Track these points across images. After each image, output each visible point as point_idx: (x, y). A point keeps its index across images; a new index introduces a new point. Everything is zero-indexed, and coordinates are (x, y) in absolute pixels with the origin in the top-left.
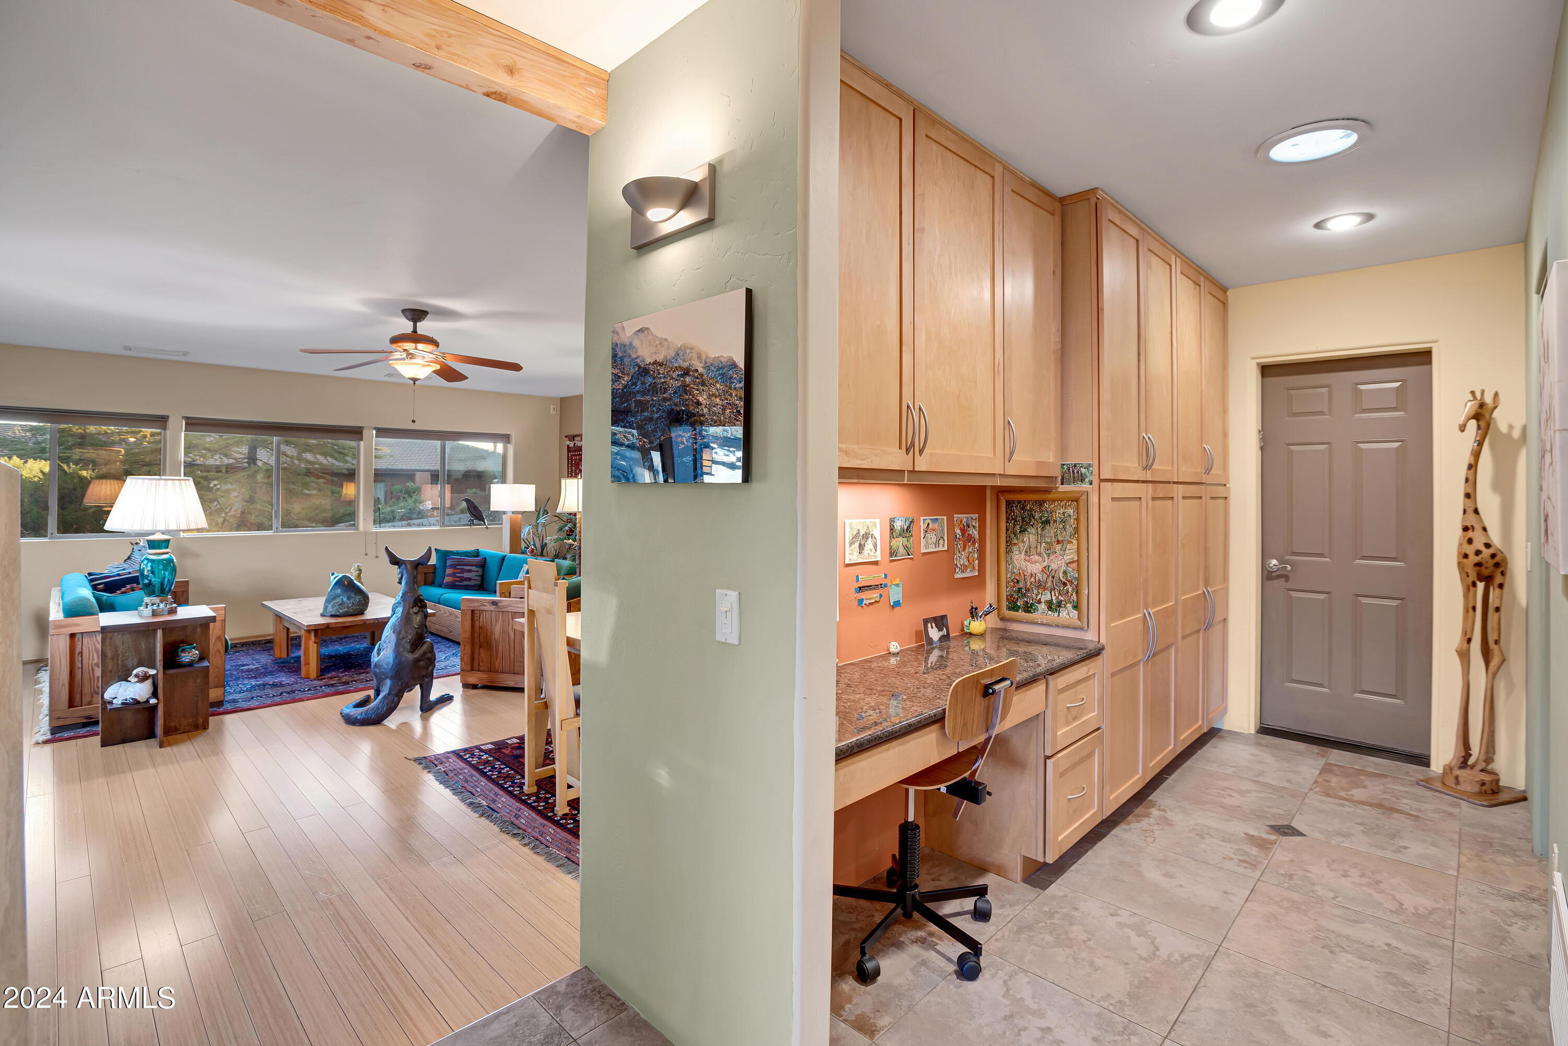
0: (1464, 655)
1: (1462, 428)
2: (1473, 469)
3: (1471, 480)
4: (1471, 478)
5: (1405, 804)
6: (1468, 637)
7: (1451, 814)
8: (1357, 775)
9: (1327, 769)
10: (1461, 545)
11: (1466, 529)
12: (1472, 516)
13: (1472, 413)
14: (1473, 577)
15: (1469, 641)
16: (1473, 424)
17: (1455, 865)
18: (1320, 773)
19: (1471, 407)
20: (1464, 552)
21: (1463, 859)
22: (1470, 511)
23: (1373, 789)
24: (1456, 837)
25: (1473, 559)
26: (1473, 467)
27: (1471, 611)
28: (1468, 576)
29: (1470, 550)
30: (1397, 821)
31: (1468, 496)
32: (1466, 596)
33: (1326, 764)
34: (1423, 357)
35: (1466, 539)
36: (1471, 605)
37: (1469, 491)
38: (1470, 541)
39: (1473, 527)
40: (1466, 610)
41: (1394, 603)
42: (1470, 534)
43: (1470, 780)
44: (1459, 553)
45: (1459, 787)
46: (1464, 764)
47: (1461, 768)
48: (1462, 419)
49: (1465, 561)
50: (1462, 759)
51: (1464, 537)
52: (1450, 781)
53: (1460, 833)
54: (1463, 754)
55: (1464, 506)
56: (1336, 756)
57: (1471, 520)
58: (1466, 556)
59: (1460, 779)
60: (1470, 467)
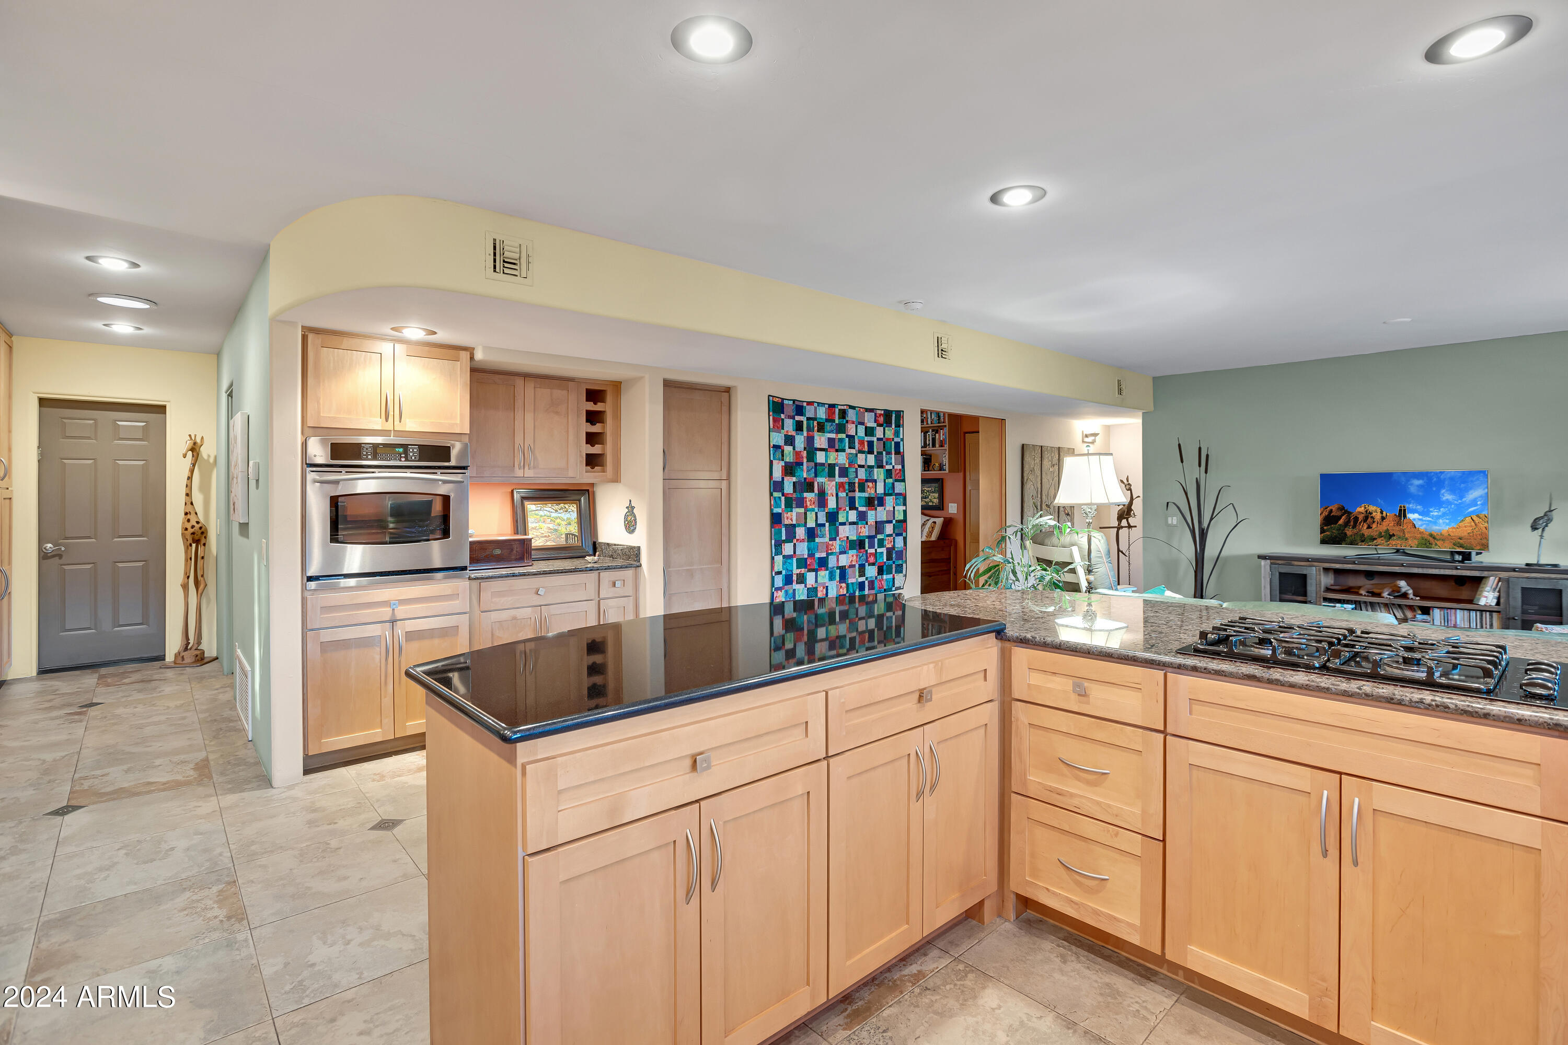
0: (185, 587)
1: (185, 456)
2: (190, 480)
3: (189, 486)
4: (189, 485)
5: (156, 677)
6: (188, 575)
7: (182, 674)
8: (124, 675)
9: (101, 677)
10: (183, 523)
11: (186, 514)
12: (189, 505)
13: (190, 447)
14: (190, 541)
15: (188, 577)
16: (190, 453)
17: (190, 688)
18: (98, 680)
19: (189, 444)
20: (185, 527)
21: (192, 686)
22: (189, 503)
23: (136, 677)
24: (188, 680)
25: (191, 530)
26: (190, 478)
27: (189, 560)
28: (187, 541)
29: (189, 526)
30: (154, 684)
31: (187, 495)
32: (186, 552)
33: (99, 675)
34: (161, 409)
35: (187, 519)
36: (189, 557)
37: (188, 492)
38: (189, 521)
39: (190, 512)
40: (186, 560)
41: (141, 564)
42: (189, 516)
43: (189, 657)
44: (182, 528)
45: (184, 662)
46: (186, 649)
47: (185, 651)
48: (184, 452)
49: (186, 532)
50: (185, 646)
51: (185, 518)
52: (179, 661)
53: (189, 678)
54: (186, 643)
55: (185, 501)
56: (103, 671)
57: (189, 508)
58: (186, 529)
59: (185, 657)
60: (189, 478)
